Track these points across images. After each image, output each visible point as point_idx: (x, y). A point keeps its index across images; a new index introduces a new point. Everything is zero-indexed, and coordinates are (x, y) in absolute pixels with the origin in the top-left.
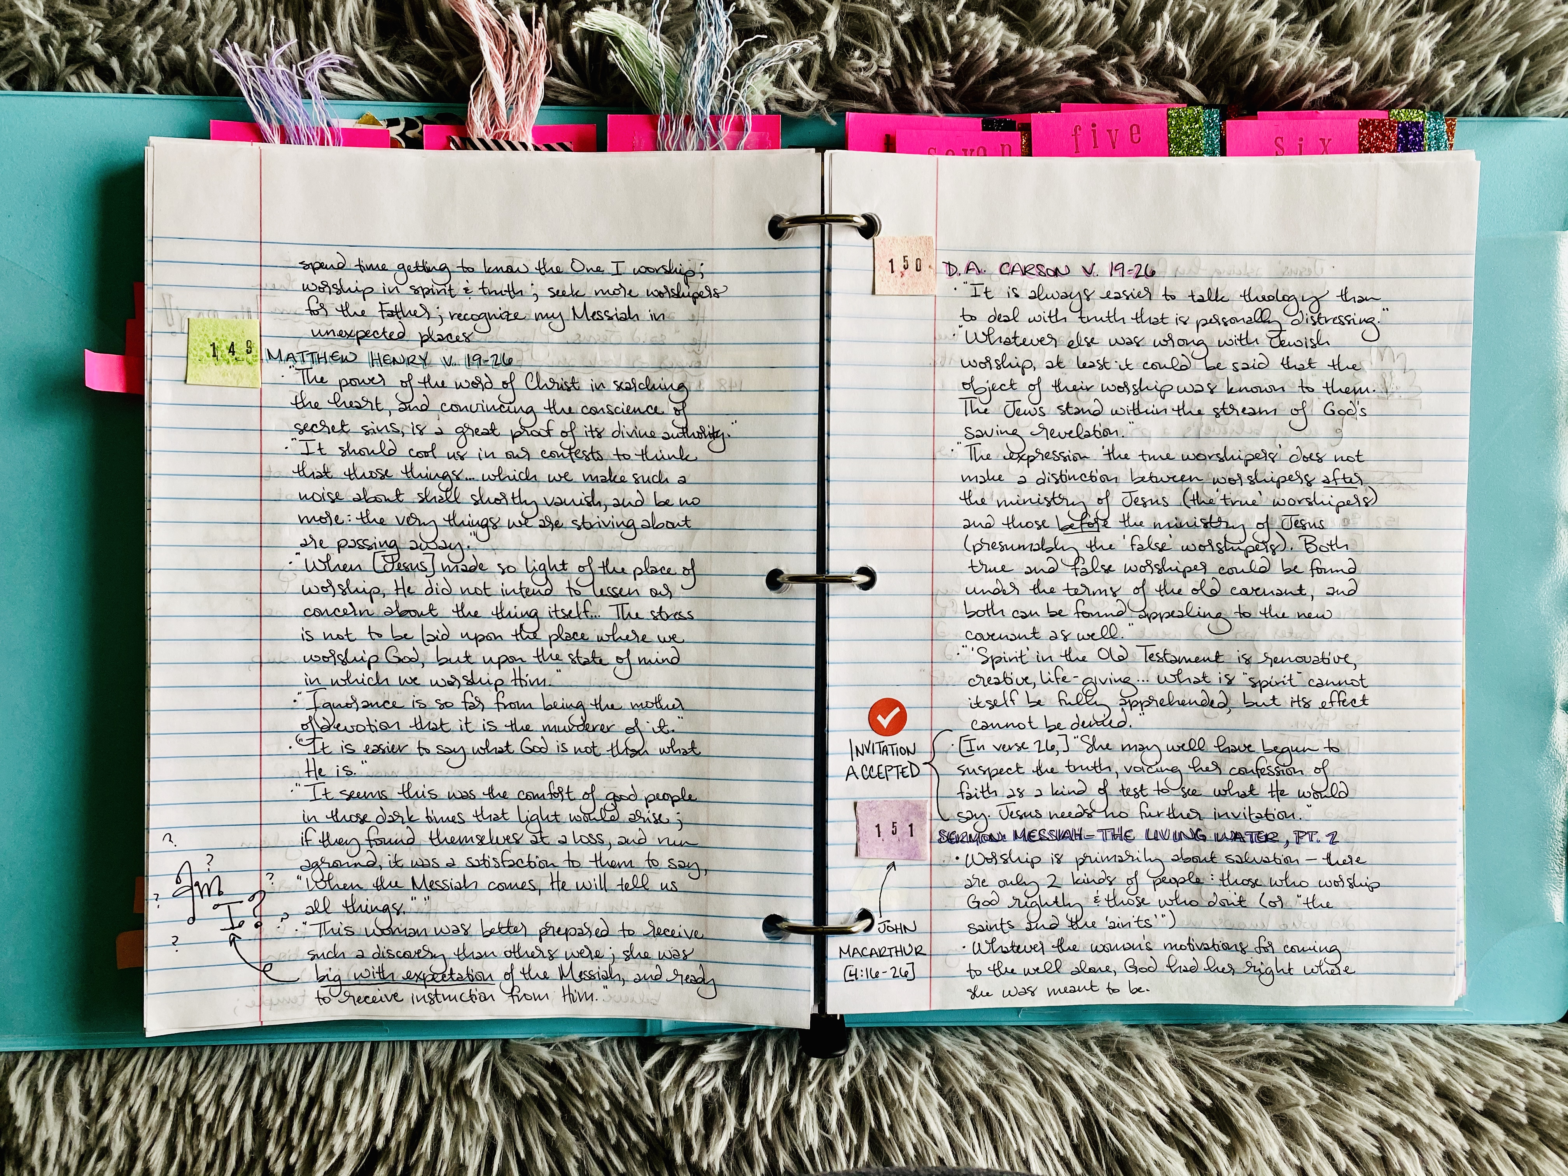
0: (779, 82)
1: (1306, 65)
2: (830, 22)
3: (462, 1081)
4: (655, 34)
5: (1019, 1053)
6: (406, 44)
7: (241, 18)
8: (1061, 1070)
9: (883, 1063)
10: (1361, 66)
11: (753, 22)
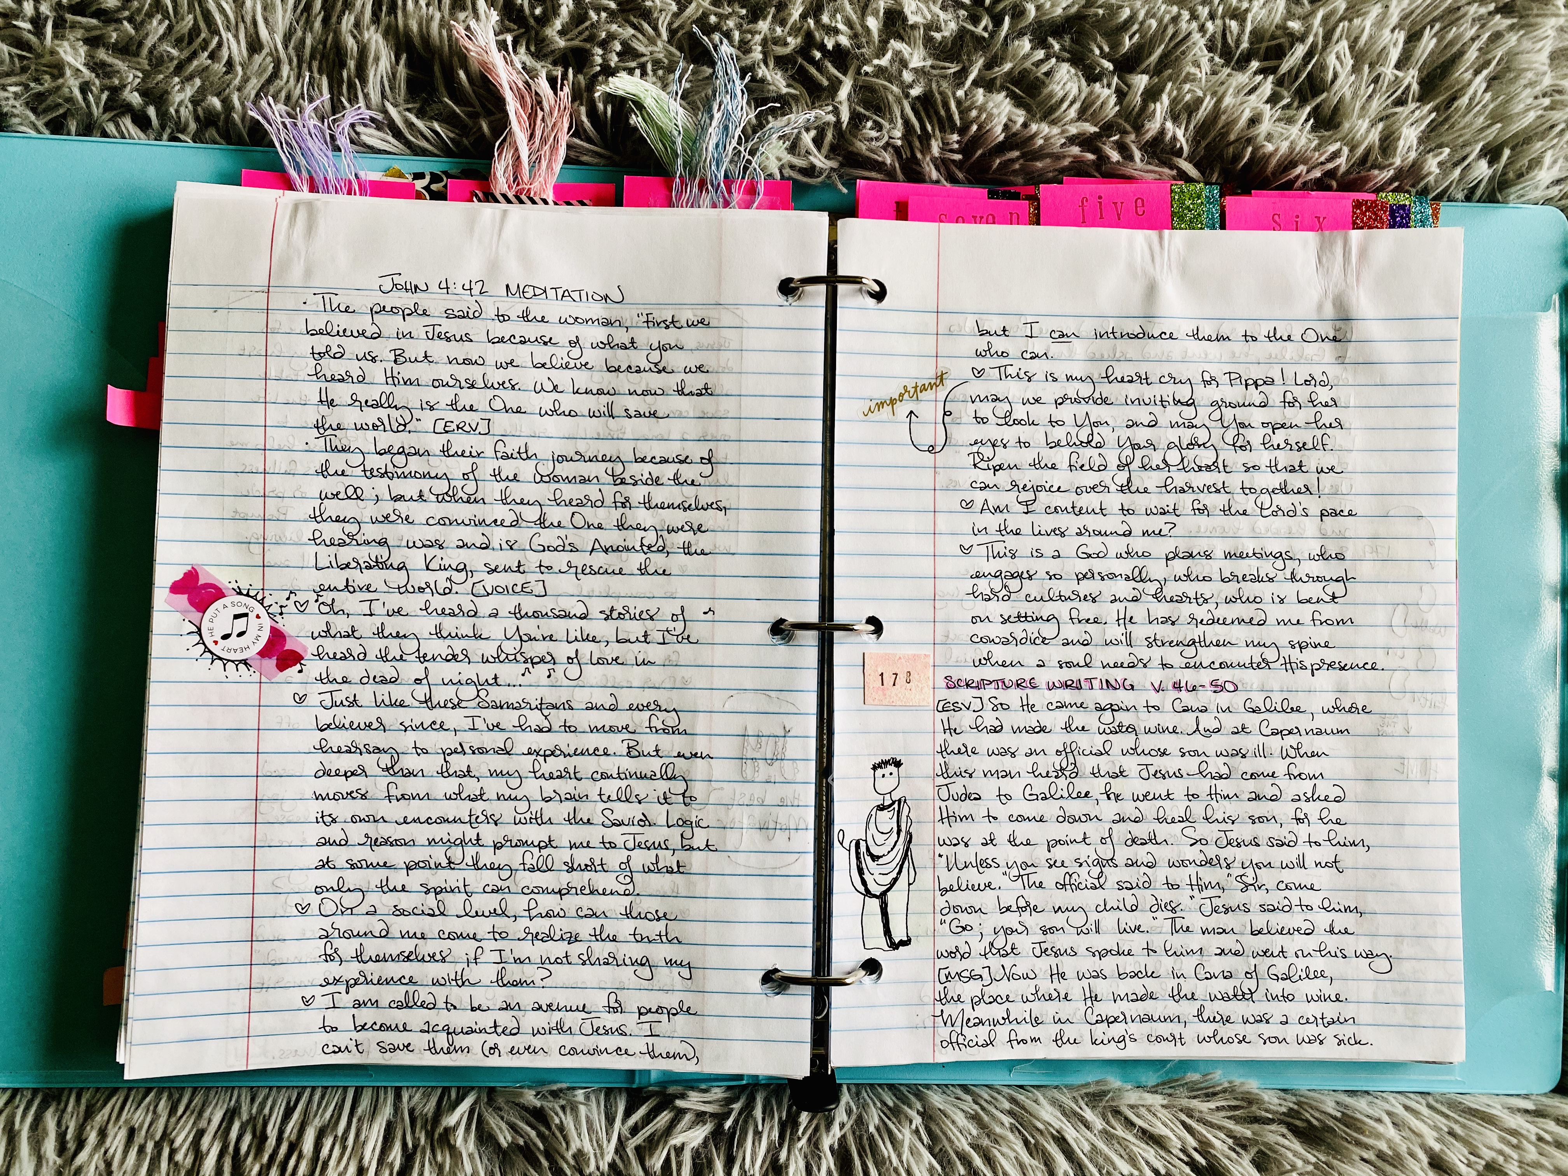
0: (794, 148)
1: (1298, 149)
2: (844, 93)
3: (447, 1130)
4: (676, 100)
5: (1010, 1113)
6: (436, 102)
7: (276, 74)
8: (1054, 1132)
9: (873, 1120)
10: (1351, 151)
11: (769, 91)
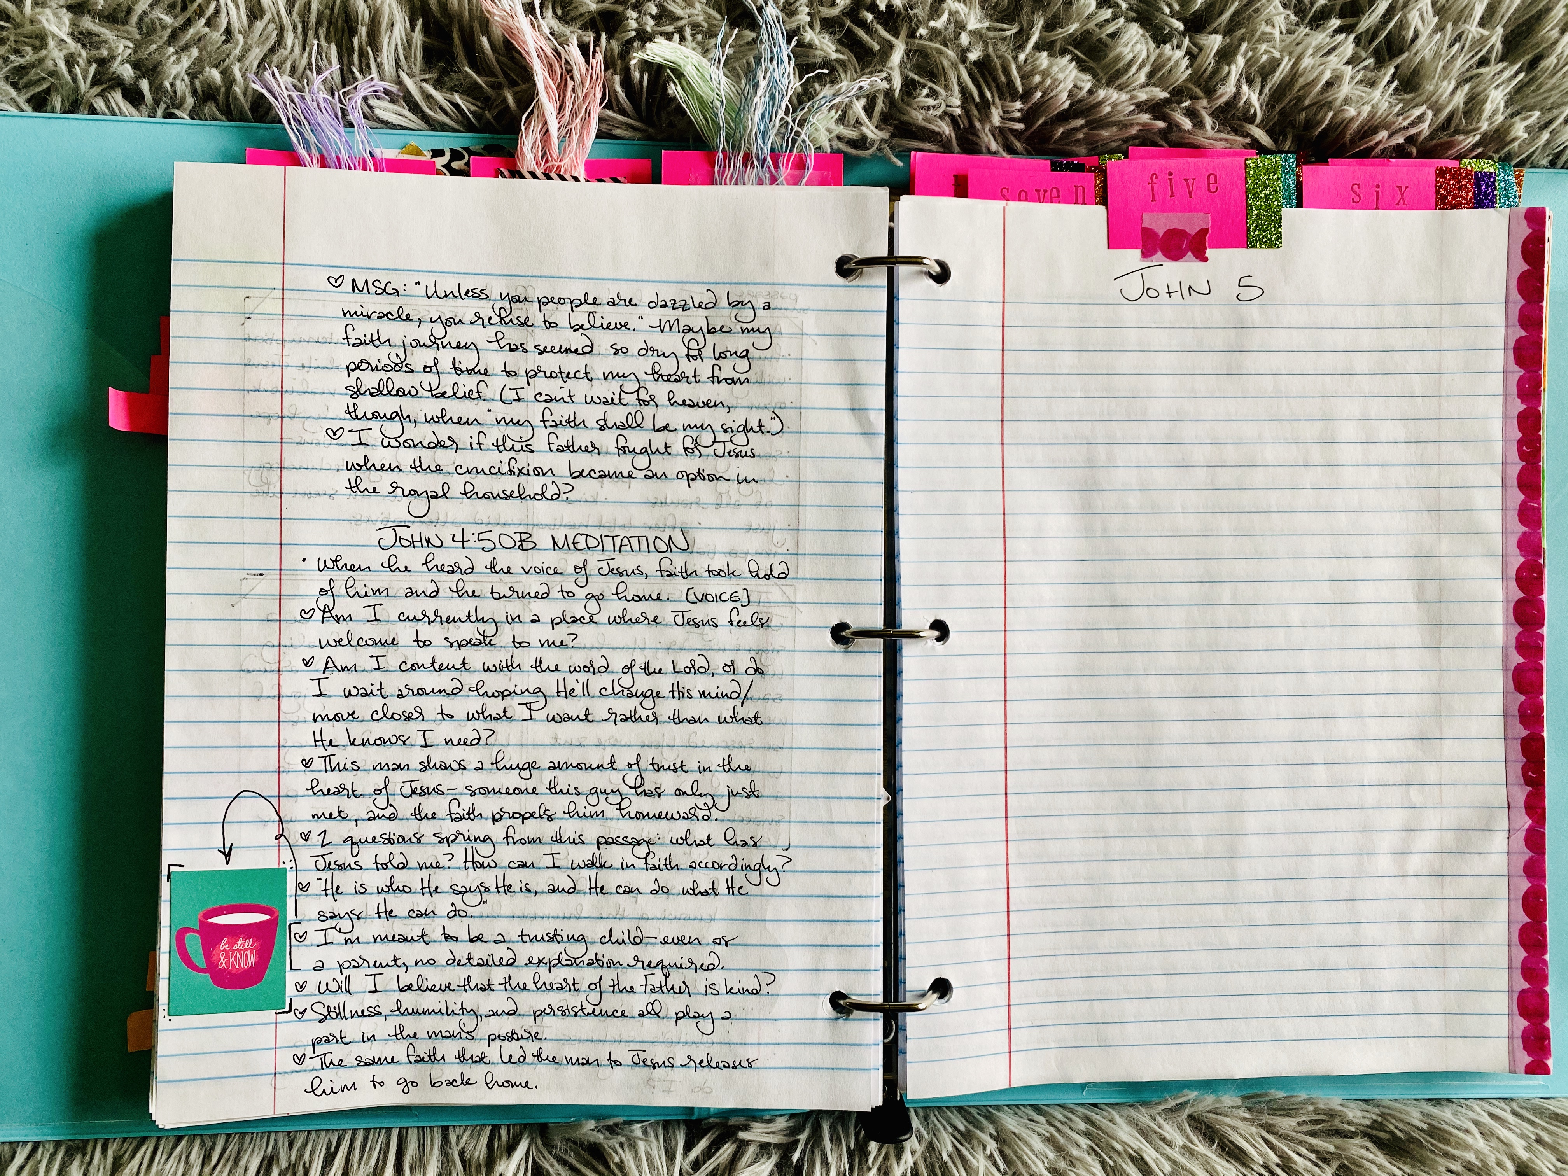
0: (844, 118)
1: (1379, 114)
2: (896, 58)
4: (718, 68)
5: (1087, 1134)
6: (455, 72)
7: (280, 42)
8: (1133, 1153)
9: (946, 1145)
10: (1435, 115)
11: (815, 56)
